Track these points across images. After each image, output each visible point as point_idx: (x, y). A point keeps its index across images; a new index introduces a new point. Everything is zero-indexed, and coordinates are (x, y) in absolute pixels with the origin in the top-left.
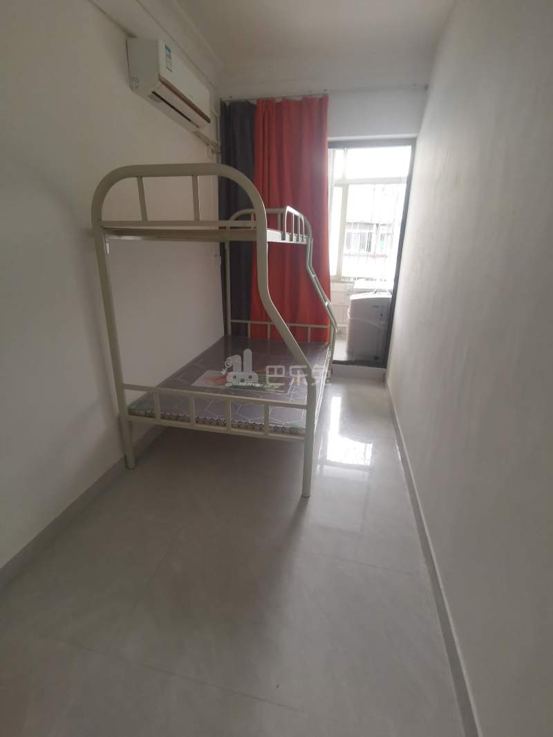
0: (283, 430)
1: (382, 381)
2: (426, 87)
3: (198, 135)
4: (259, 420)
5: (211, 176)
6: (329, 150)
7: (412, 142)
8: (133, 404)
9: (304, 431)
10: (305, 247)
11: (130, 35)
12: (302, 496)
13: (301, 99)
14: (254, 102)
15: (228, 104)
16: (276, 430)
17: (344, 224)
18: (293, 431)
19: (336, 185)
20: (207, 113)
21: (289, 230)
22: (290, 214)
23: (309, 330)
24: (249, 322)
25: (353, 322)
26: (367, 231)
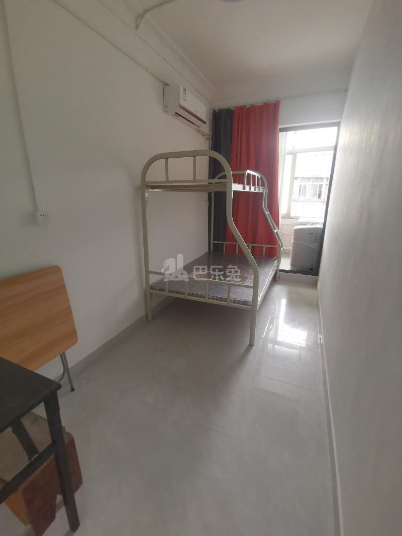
0: (239, 302)
1: (314, 285)
2: (346, 90)
3: (198, 131)
4: (225, 296)
5: (205, 157)
6: (280, 133)
7: (338, 124)
8: (153, 284)
9: (251, 303)
10: (262, 194)
11: (166, 85)
12: (249, 344)
13: (262, 104)
14: (233, 109)
15: (217, 111)
16: (235, 302)
17: (294, 178)
18: (245, 303)
19: (287, 154)
20: (204, 119)
21: (254, 185)
22: (249, 175)
23: (264, 248)
24: (225, 243)
25: (295, 245)
26: (318, 183)
